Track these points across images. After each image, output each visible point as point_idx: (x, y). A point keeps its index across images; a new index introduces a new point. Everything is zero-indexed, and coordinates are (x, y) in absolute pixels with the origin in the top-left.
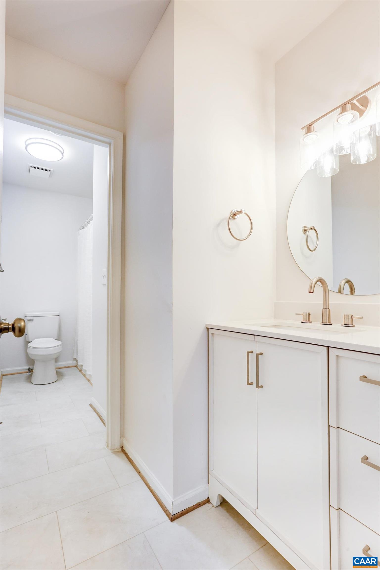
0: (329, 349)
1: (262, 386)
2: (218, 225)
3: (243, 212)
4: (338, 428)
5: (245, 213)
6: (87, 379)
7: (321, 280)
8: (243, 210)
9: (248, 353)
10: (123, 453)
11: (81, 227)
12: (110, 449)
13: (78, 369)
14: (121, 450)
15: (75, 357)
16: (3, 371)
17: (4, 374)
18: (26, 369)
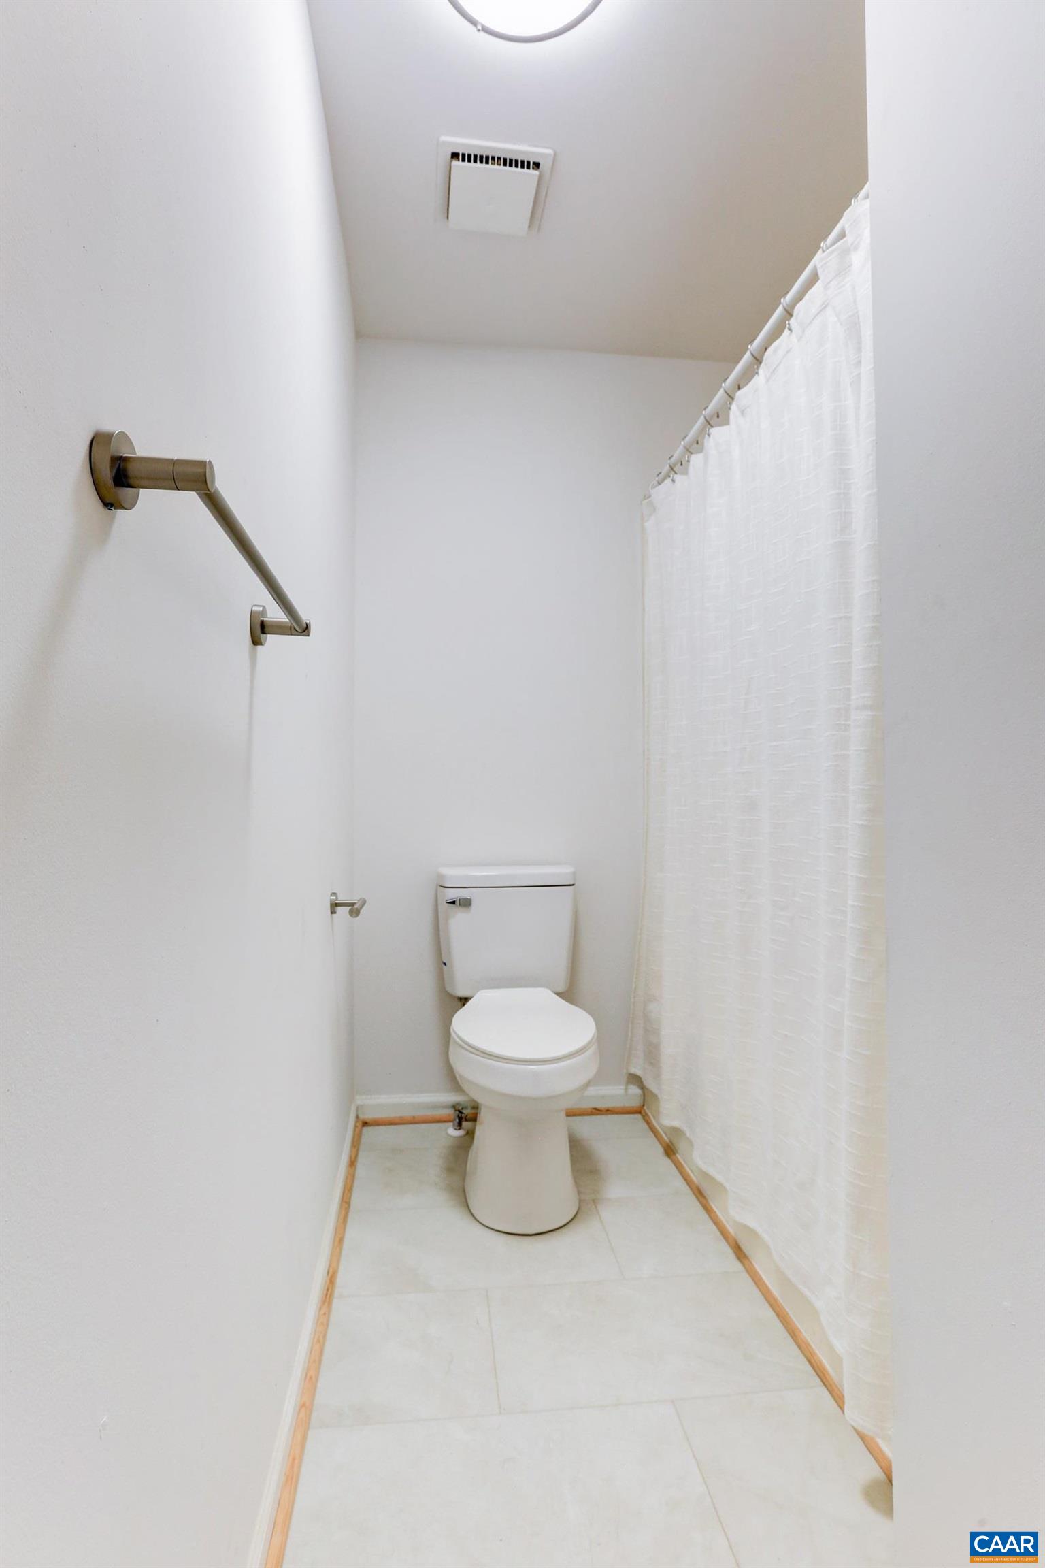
13: (654, 1129)
15: (639, 1072)
16: (362, 1106)
17: (368, 1116)
18: (446, 1107)
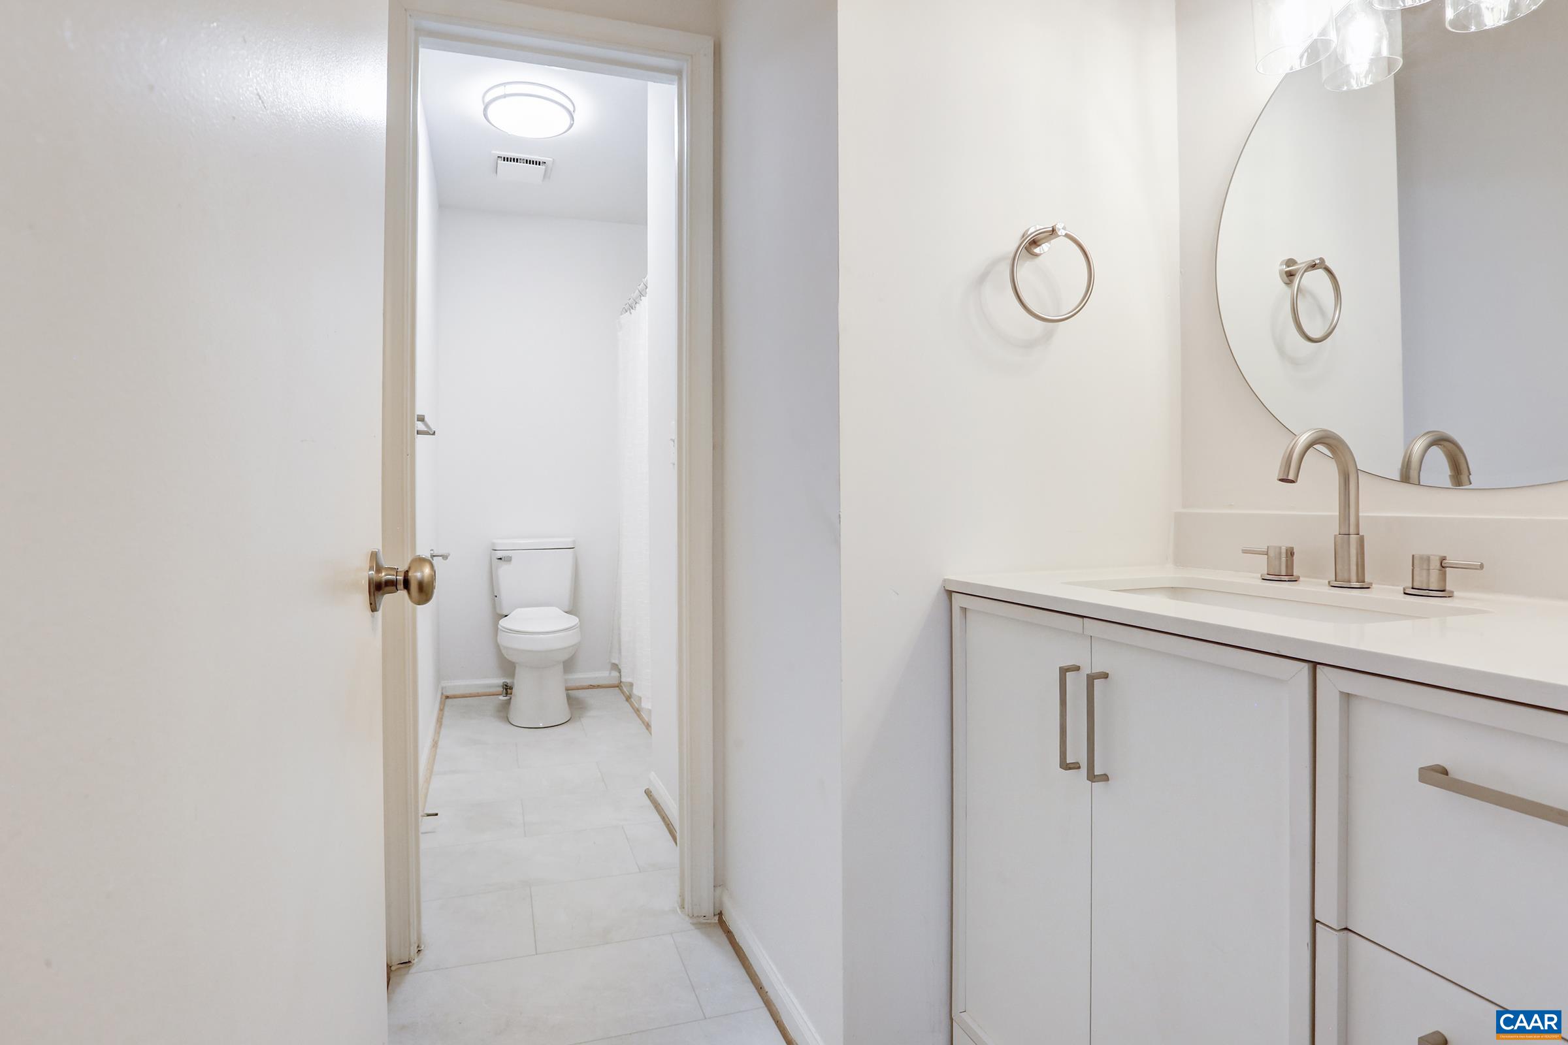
0: (1318, 670)
1: (1106, 775)
2: (982, 278)
3: (1061, 232)
4: (1346, 932)
5: (1067, 236)
6: (643, 722)
7: (1328, 441)
8: (1061, 228)
9: (1064, 671)
10: (721, 930)
11: (626, 307)
12: (688, 915)
13: (623, 693)
14: (717, 921)
15: (616, 662)
16: (445, 687)
17: (449, 693)
18: (499, 686)
